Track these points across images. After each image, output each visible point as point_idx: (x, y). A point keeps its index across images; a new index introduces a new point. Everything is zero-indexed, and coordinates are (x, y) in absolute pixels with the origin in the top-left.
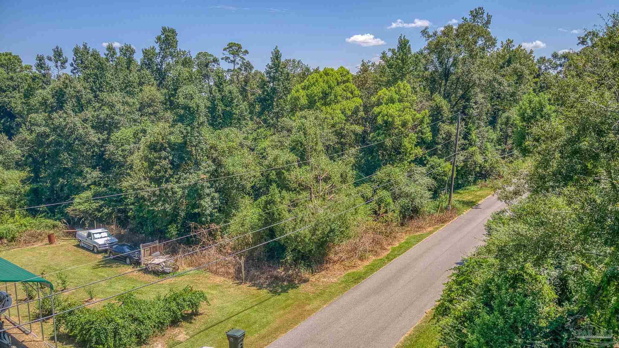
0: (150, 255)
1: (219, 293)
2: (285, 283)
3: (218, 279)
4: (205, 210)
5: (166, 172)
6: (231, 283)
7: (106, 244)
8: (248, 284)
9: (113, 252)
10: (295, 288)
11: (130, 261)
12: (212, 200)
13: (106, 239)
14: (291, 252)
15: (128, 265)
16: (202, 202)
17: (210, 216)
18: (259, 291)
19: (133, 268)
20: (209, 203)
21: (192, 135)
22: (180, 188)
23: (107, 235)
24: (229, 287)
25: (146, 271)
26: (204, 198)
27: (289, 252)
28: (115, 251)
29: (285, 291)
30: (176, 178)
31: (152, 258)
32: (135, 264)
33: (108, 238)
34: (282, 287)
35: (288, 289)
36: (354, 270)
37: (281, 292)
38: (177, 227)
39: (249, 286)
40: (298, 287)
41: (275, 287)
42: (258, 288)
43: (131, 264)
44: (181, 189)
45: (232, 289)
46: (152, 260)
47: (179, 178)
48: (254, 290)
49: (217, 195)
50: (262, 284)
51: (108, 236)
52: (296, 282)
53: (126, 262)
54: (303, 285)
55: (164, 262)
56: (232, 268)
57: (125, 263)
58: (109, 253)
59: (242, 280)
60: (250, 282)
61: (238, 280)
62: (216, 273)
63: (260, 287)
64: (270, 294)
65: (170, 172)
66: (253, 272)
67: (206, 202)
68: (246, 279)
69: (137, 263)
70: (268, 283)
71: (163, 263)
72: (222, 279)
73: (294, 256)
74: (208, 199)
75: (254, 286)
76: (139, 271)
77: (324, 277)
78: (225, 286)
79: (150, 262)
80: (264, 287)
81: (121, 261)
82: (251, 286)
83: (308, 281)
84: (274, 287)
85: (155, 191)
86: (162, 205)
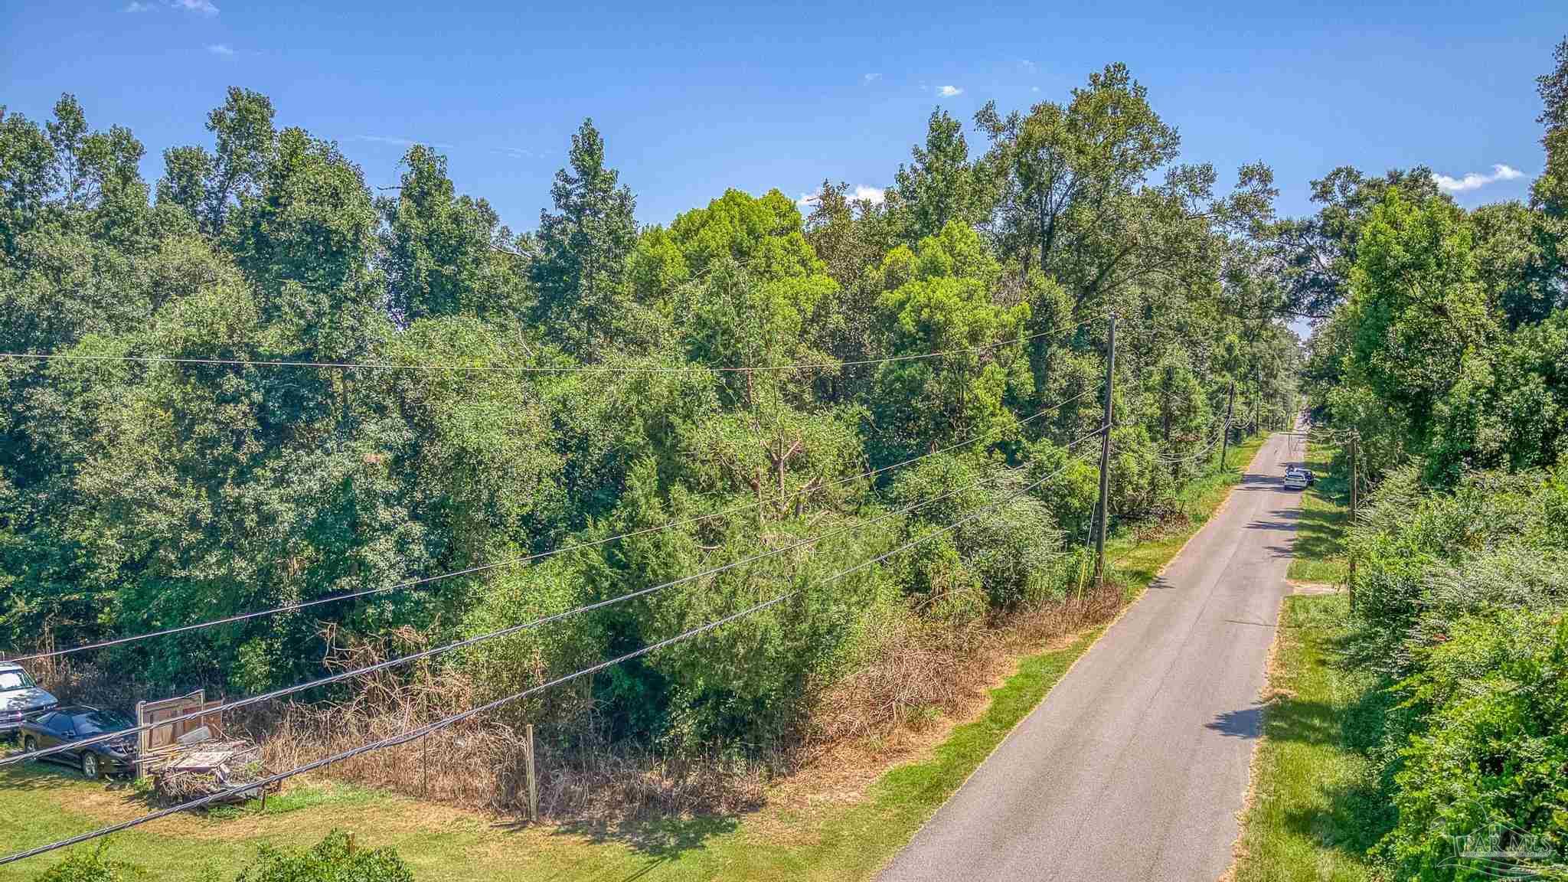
0: (173, 740)
1: (447, 862)
2: (685, 817)
3: (434, 817)
4: (377, 581)
5: (237, 446)
6: (485, 827)
7: (15, 712)
8: (551, 825)
9: (39, 737)
10: (724, 830)
11: (99, 767)
12: (402, 545)
13: (15, 694)
14: (692, 707)
15: (92, 779)
16: (365, 551)
17: (395, 603)
18: (598, 848)
19: (108, 789)
20: (391, 555)
21: (335, 326)
22: (287, 501)
23: (18, 682)
24: (481, 841)
25: (160, 797)
26: (372, 539)
27: (683, 710)
28: (44, 734)
29: (690, 842)
30: (273, 470)
31: (180, 751)
32: (114, 776)
33: (24, 692)
34: (675, 830)
35: (699, 836)
36: (908, 761)
37: (679, 846)
38: (269, 651)
39: (557, 833)
40: (734, 826)
41: (653, 831)
42: (589, 837)
43: (101, 777)
44: (293, 506)
45: (492, 845)
46: (180, 757)
47: (285, 470)
48: (575, 845)
49: (417, 529)
50: (602, 824)
51: (23, 686)
52: (723, 810)
53: (82, 770)
54: (749, 822)
55: (228, 763)
56: (483, 772)
57: (80, 773)
58: (22, 743)
59: (529, 814)
60: (558, 816)
61: (510, 813)
62: (423, 793)
63: (599, 836)
64: (641, 859)
65: (253, 446)
66: (563, 780)
67: (379, 552)
68: (542, 811)
69: (125, 772)
70: (621, 819)
71: (223, 766)
72: (450, 813)
73: (701, 723)
74: (384, 543)
75: (573, 832)
76: (131, 798)
77: (816, 789)
78: (464, 838)
79: (170, 764)
80: (613, 834)
81: (67, 770)
82: (564, 833)
83: (764, 804)
84: (646, 831)
85: (198, 511)
86: (219, 563)
